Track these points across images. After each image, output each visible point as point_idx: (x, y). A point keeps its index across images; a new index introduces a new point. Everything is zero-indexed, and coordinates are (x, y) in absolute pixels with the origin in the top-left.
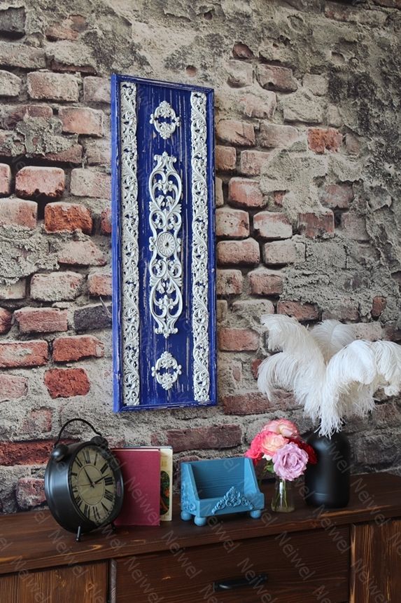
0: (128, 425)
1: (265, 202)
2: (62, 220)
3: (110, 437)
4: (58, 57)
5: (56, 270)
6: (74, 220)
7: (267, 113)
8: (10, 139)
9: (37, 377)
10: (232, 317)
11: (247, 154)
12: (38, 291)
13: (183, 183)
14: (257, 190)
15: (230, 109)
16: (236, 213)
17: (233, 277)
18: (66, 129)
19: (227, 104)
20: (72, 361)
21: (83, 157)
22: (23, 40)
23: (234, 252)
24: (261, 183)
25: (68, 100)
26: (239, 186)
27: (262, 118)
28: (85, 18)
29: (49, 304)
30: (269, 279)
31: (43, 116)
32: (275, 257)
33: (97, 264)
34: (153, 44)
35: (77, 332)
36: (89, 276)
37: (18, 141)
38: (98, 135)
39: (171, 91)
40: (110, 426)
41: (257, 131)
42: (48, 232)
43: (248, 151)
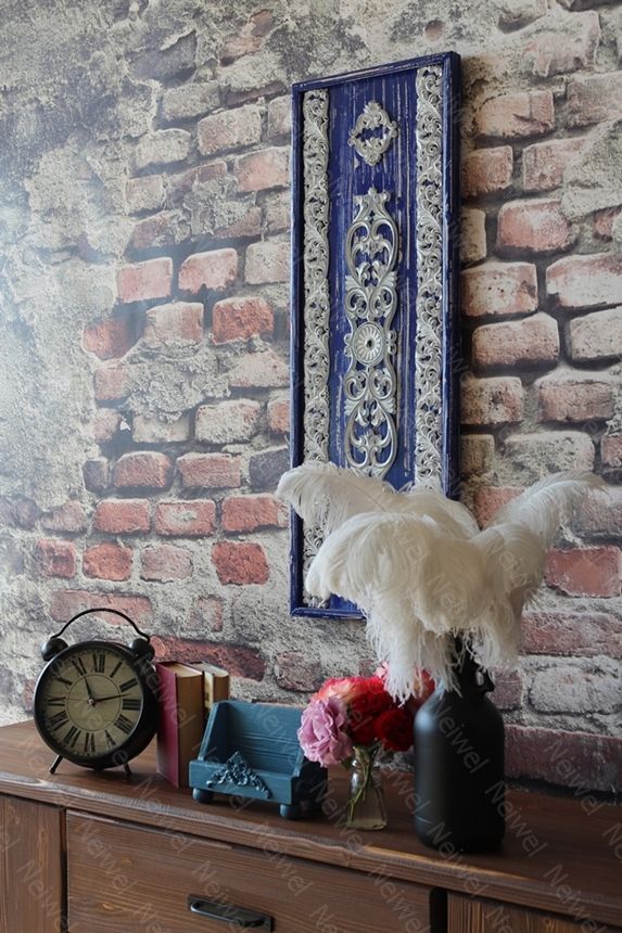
0: (325, 639)
1: (573, 238)
2: (234, 324)
3: (299, 654)
4: (235, 85)
5: (226, 398)
6: (249, 322)
7: (583, 56)
8: (175, 221)
9: (204, 551)
10: (502, 467)
11: (535, 151)
12: (205, 430)
13: (402, 234)
14: (555, 216)
15: (506, 74)
16: (512, 269)
17: (503, 390)
18: (241, 188)
19: (499, 67)
20: (246, 532)
21: (262, 224)
22: (193, 77)
23: (506, 344)
24: (565, 201)
25: (247, 143)
26: (519, 216)
27: (572, 71)
28: (272, 11)
29: (217, 447)
30: (582, 390)
31: (214, 178)
32: (595, 346)
33: (280, 384)
34: (371, 9)
35: (253, 489)
36: (269, 404)
37: (184, 221)
38: (285, 185)
39: (384, 81)
40: (299, 636)
41: (559, 101)
42: (216, 344)
43: (537, 145)
